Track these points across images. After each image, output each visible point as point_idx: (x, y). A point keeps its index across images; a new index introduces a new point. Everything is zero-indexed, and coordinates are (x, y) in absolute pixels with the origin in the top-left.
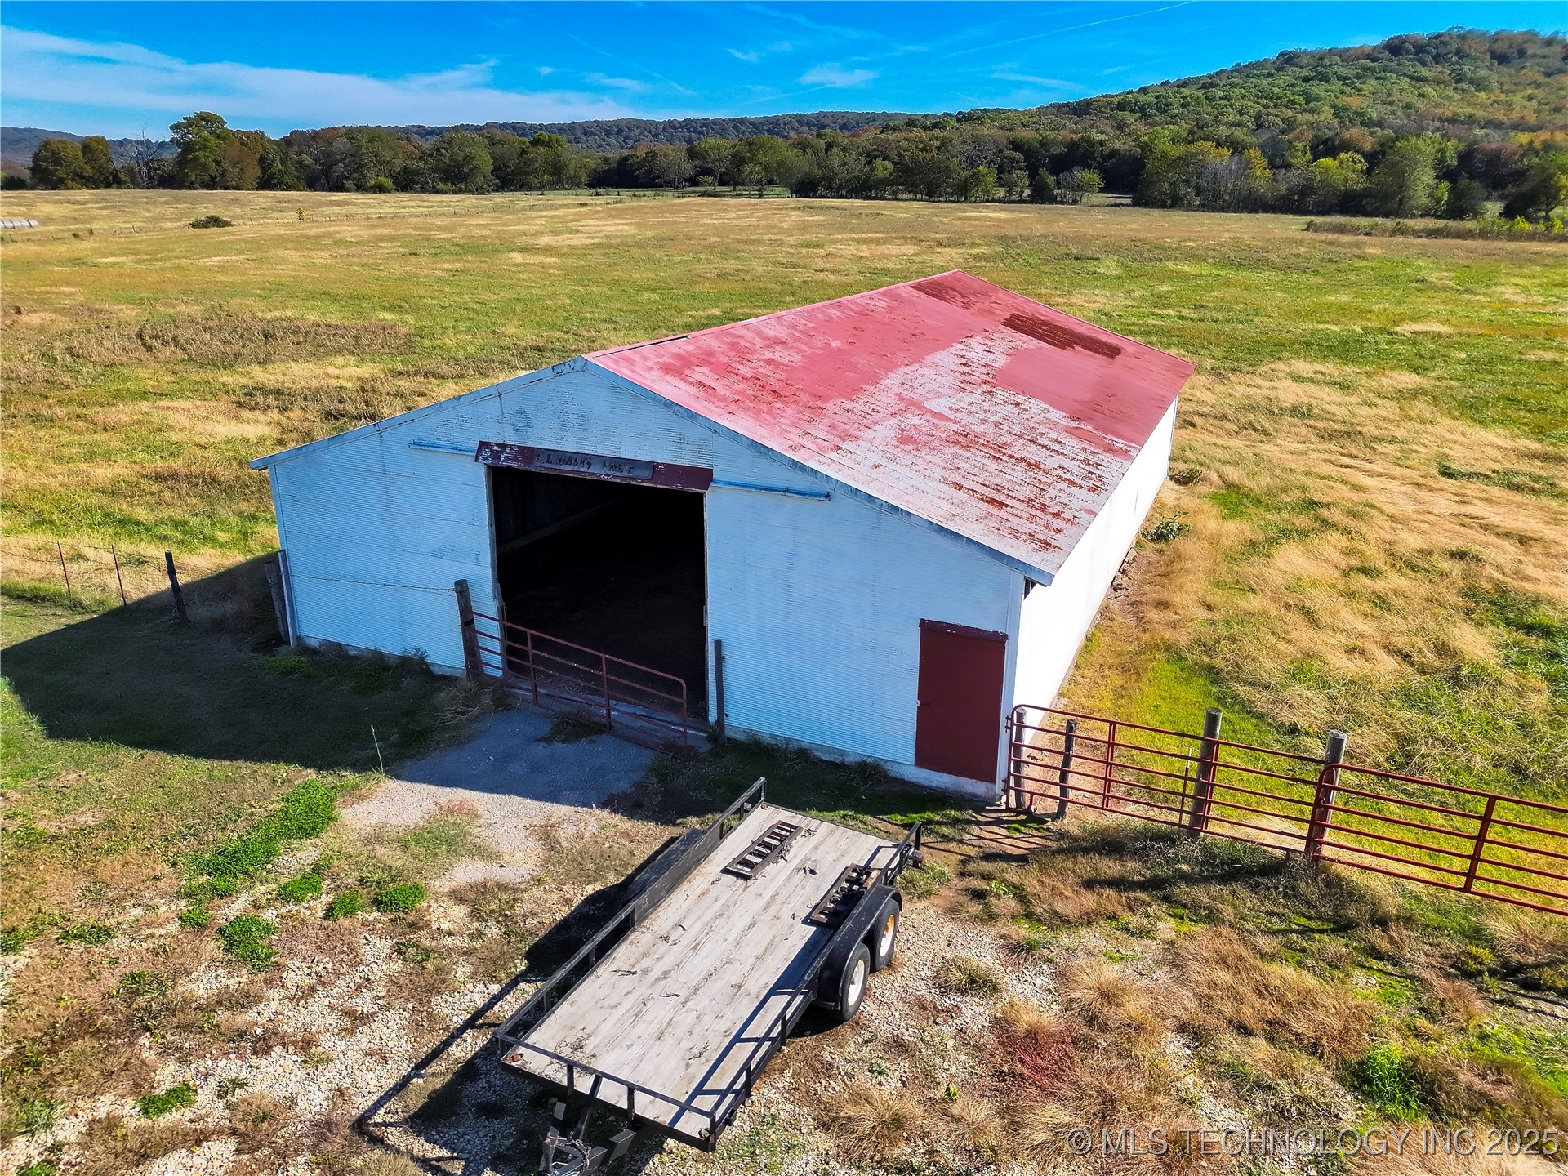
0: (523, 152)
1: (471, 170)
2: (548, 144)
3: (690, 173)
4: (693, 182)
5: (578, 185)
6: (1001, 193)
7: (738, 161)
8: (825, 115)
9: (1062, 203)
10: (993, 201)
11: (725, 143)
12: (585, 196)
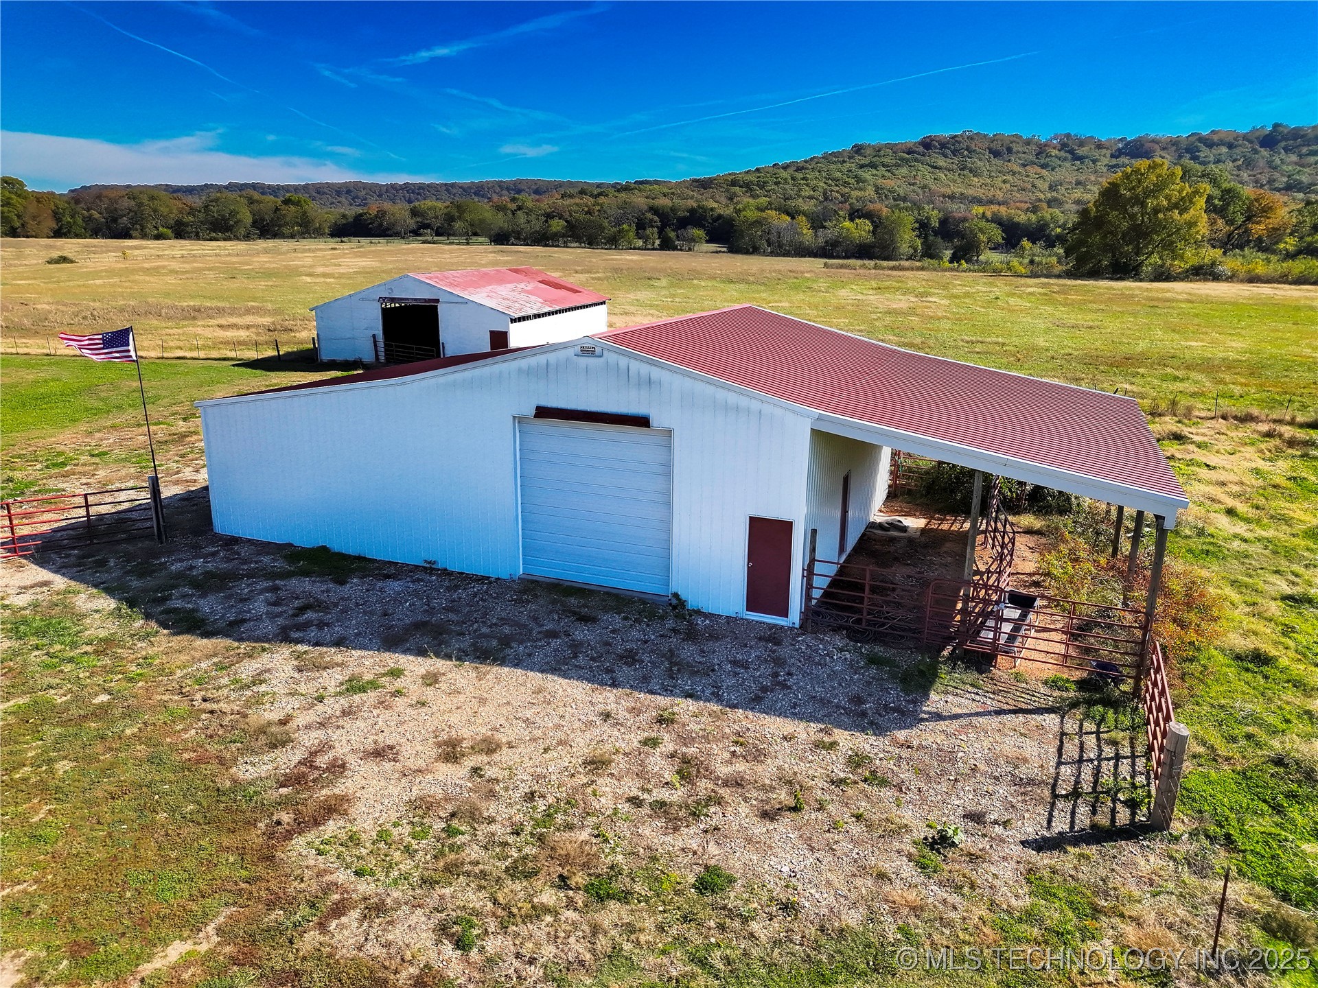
0: (277, 209)
1: (235, 223)
2: (298, 203)
3: (414, 227)
4: (416, 233)
5: (322, 235)
6: (640, 243)
7: (450, 219)
8: (521, 181)
9: (681, 250)
10: (635, 249)
11: (439, 204)
12: (332, 242)
